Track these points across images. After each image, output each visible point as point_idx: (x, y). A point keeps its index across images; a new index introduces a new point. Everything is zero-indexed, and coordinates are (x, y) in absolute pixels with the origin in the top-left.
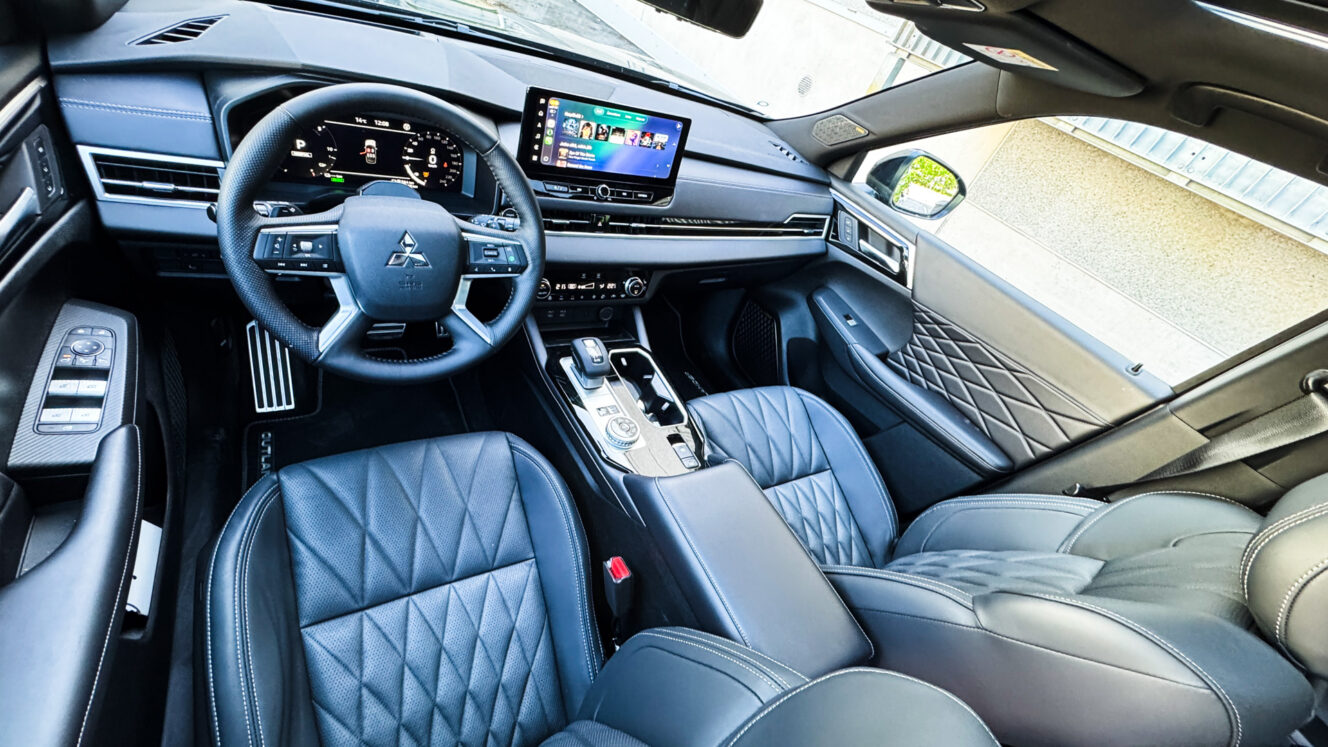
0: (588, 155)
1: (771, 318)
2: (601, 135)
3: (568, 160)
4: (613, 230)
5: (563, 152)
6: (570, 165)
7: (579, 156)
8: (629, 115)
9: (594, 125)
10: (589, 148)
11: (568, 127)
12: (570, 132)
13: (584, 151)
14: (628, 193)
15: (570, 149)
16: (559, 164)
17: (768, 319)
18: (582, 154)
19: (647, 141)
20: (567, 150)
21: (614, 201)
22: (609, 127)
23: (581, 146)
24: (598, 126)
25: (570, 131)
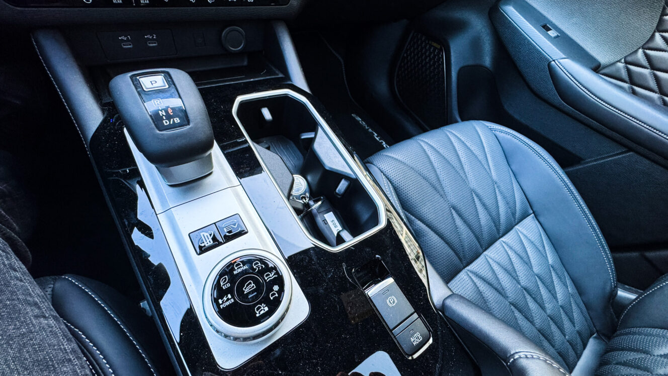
1: (439, 47)
17: (435, 48)
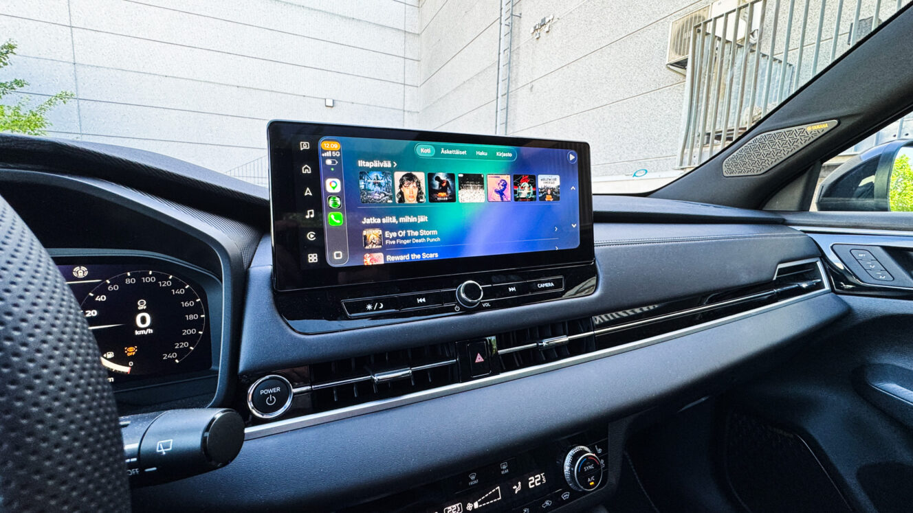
0: (423, 232)
2: (440, 192)
3: (385, 249)
4: (510, 363)
5: (373, 235)
6: (391, 259)
7: (406, 237)
8: (482, 151)
9: (421, 176)
10: (423, 219)
11: (371, 186)
12: (377, 196)
13: (414, 226)
14: (517, 286)
15: (384, 227)
16: (368, 260)
18: (411, 233)
19: (525, 190)
20: (378, 232)
21: (494, 306)
22: (451, 176)
23: (406, 219)
24: (430, 177)
25: (377, 194)
